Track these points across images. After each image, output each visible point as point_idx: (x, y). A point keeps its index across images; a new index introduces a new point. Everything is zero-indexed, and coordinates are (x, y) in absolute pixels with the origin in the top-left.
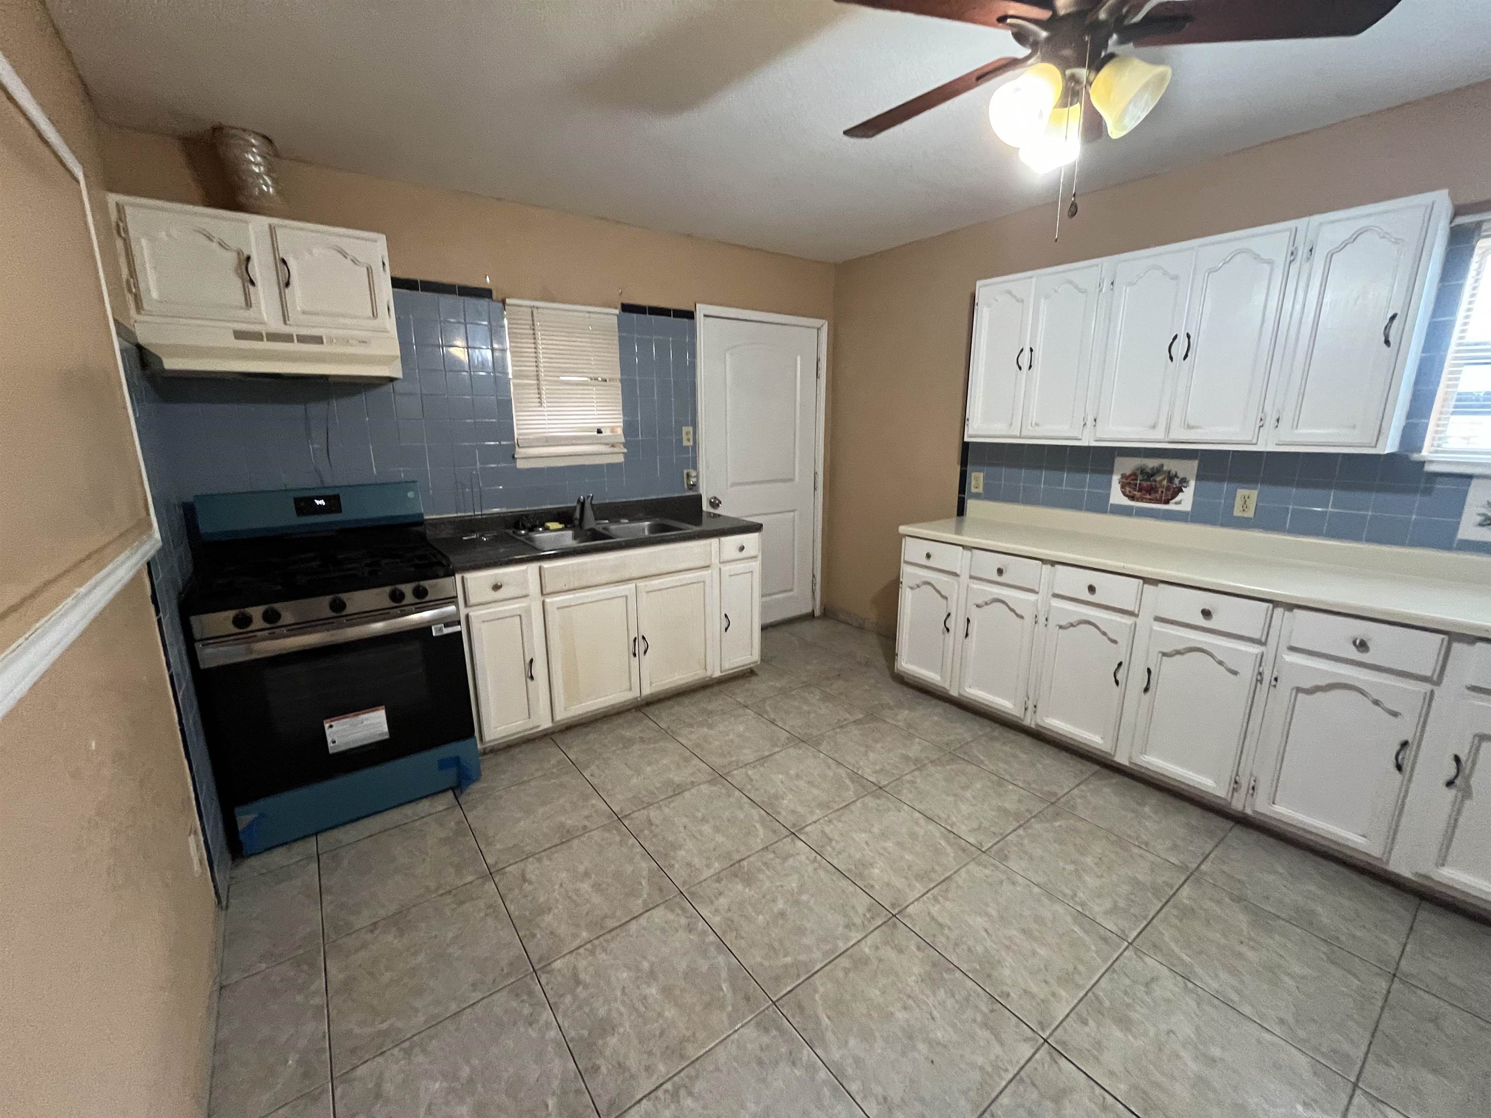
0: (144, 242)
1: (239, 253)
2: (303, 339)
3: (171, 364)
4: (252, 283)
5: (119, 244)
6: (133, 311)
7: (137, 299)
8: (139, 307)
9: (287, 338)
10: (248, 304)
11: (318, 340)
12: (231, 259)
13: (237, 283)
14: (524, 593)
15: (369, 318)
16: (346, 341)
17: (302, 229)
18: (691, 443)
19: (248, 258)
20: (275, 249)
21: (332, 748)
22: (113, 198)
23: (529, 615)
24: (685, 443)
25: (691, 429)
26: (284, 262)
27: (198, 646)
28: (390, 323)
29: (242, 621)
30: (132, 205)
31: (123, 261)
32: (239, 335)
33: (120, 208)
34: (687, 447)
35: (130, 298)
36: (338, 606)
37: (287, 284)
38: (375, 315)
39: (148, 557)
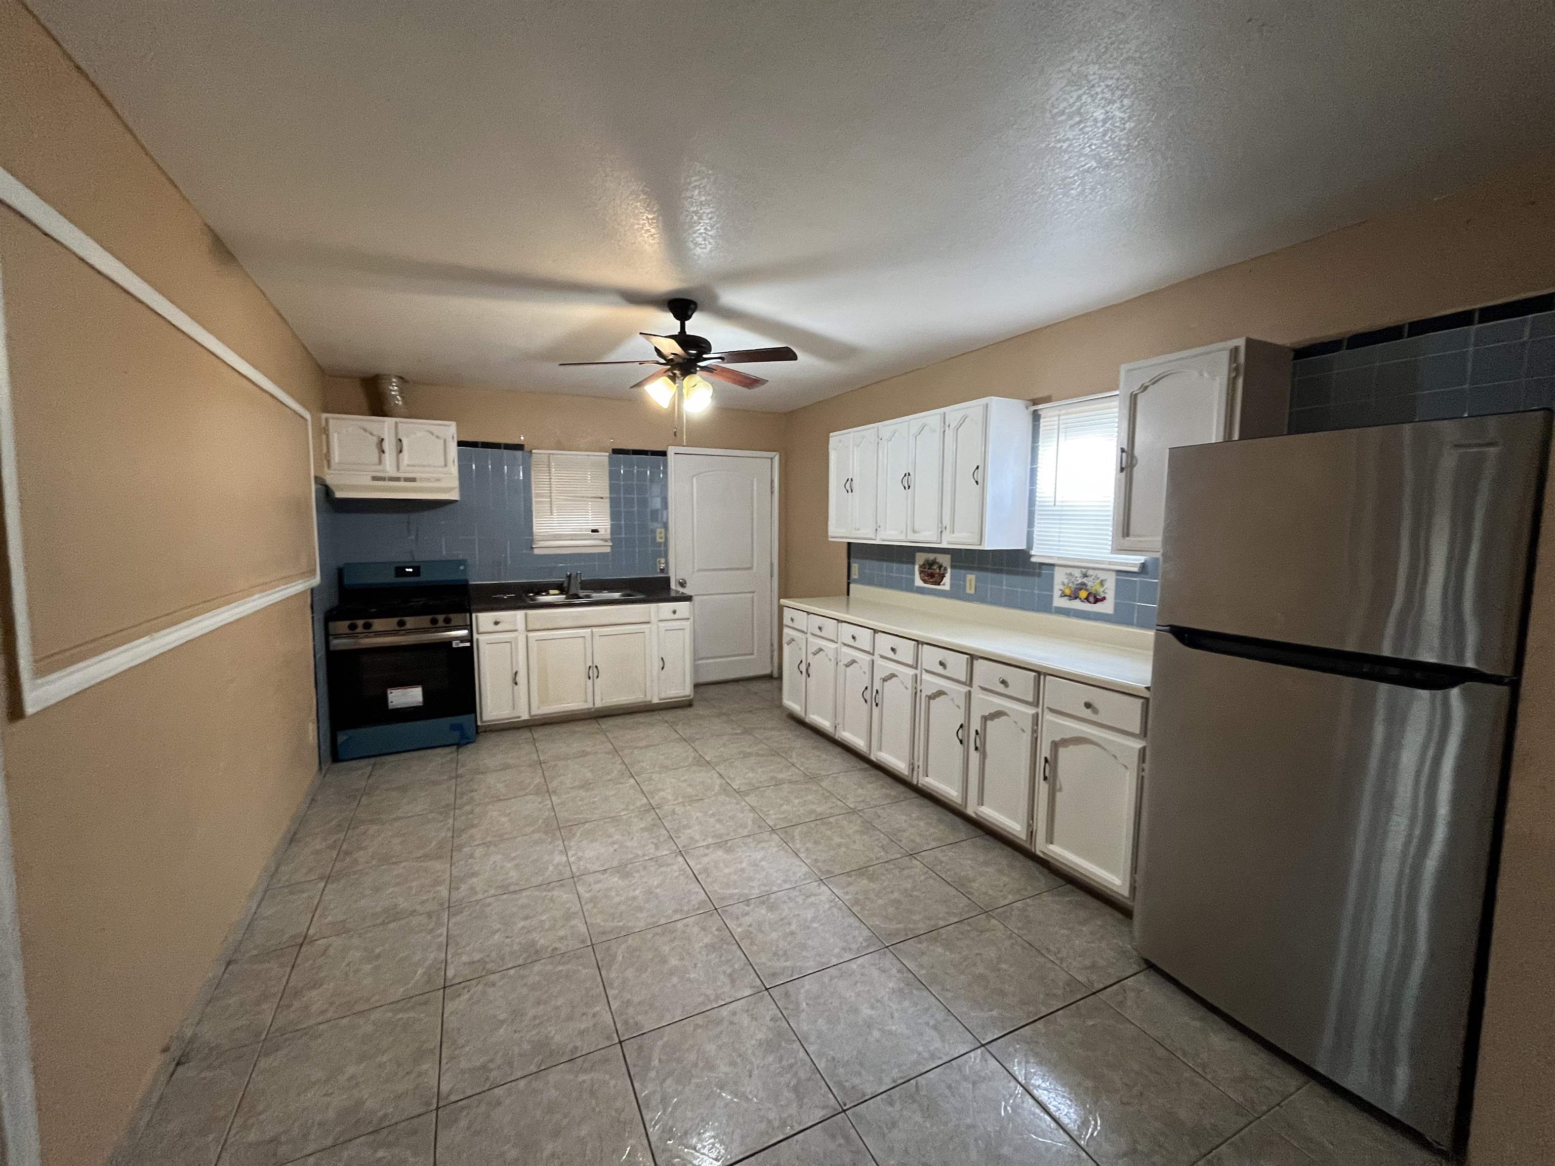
0: (336, 435)
1: (379, 437)
2: (407, 480)
3: (339, 495)
4: (383, 452)
5: (324, 437)
6: (326, 468)
7: (329, 462)
8: (329, 467)
9: (398, 479)
10: (380, 462)
11: (413, 480)
12: (375, 440)
13: (376, 451)
14: (514, 628)
15: (441, 467)
16: (428, 480)
17: (411, 423)
18: (663, 540)
19: (383, 440)
20: (397, 434)
21: (391, 706)
22: (325, 415)
23: (517, 644)
24: (658, 540)
25: (663, 530)
26: (400, 440)
27: (331, 638)
28: (454, 470)
29: (353, 627)
30: (333, 418)
31: (324, 444)
32: (375, 478)
33: (327, 420)
34: (661, 543)
35: (325, 462)
36: (401, 624)
37: (401, 451)
38: (446, 465)
39: (312, 586)
